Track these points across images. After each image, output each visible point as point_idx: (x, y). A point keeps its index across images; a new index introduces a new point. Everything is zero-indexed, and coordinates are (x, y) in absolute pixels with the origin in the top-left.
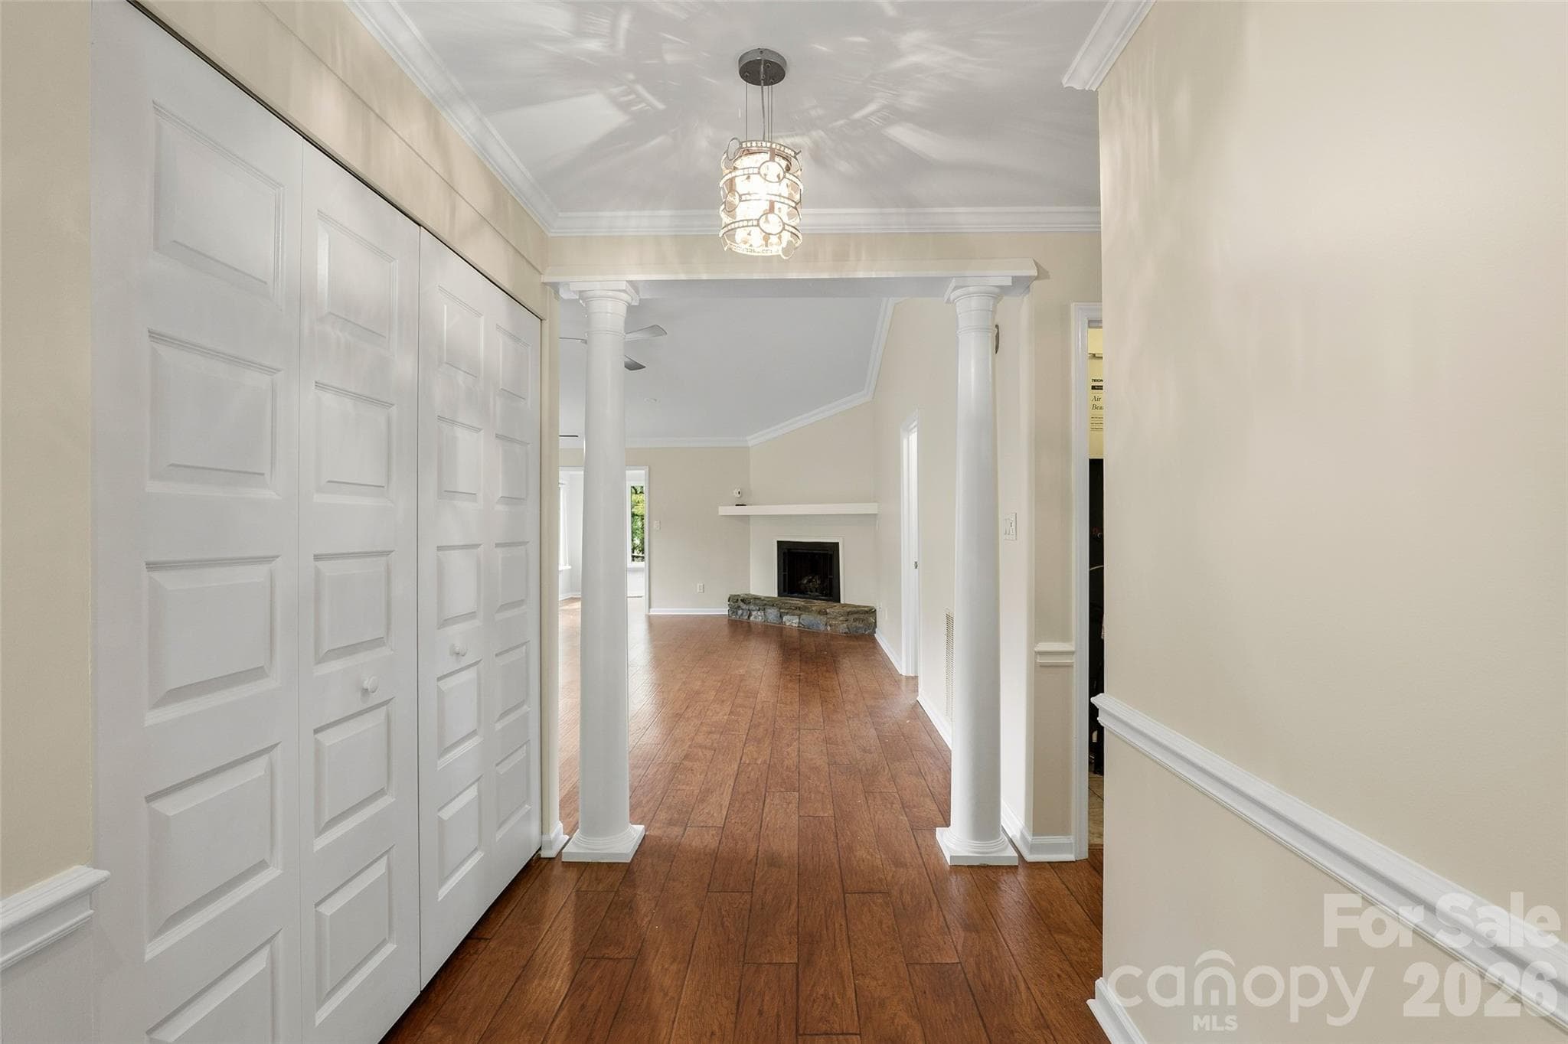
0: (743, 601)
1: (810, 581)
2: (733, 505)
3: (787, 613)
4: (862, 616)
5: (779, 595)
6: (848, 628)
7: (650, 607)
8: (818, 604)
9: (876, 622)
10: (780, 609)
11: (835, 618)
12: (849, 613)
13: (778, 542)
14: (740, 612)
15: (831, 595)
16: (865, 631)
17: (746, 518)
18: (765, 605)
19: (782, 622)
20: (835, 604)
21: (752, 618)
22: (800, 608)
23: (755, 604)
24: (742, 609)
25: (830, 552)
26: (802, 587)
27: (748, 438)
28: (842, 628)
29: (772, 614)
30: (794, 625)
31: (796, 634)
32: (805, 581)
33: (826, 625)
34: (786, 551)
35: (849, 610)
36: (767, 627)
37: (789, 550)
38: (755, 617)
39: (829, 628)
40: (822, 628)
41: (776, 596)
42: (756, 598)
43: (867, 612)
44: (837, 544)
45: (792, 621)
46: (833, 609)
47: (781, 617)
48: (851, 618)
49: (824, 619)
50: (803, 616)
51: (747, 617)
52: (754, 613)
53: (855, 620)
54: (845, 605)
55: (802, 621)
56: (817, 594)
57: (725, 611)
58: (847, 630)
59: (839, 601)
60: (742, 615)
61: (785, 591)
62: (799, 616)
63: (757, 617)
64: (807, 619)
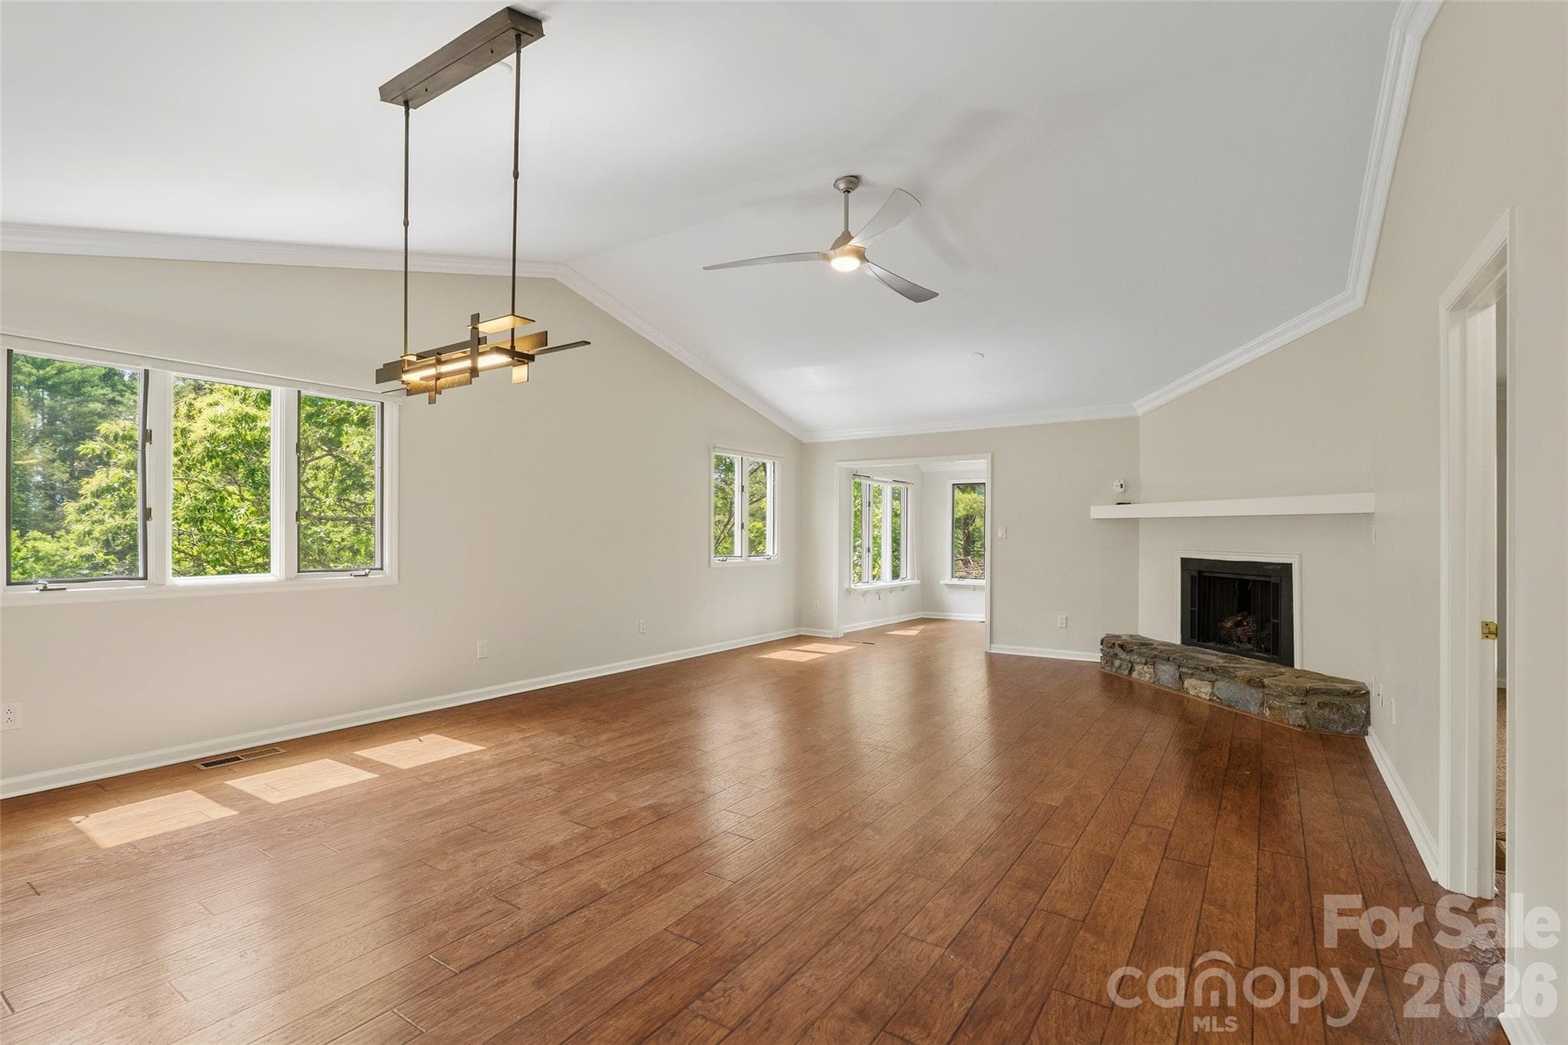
0: (1121, 646)
1: (1238, 624)
2: (1113, 504)
3: (1192, 675)
4: (1337, 700)
5: (1183, 642)
6: (1307, 719)
7: (991, 642)
8: (1251, 666)
9: (1368, 713)
10: (1179, 666)
11: (1280, 696)
12: (1308, 692)
13: (1183, 559)
14: (1117, 663)
15: (1276, 652)
16: (1344, 726)
17: (1133, 523)
18: (1155, 657)
19: (1182, 688)
20: (1283, 670)
21: (1135, 675)
22: (1213, 670)
23: (1140, 654)
24: (1121, 659)
25: (1273, 580)
26: (1223, 632)
27: (1135, 404)
28: (1295, 716)
29: (1167, 673)
30: (1203, 696)
31: (1206, 712)
32: (1229, 625)
33: (1262, 705)
34: (1196, 574)
35: (1308, 685)
36: (1157, 692)
37: (1200, 573)
38: (1140, 674)
39: (1267, 713)
40: (1254, 709)
41: (1179, 642)
42: (1146, 644)
43: (1348, 694)
44: (1288, 567)
45: (1199, 689)
46: (1276, 677)
47: (1181, 678)
48: (1314, 701)
49: (1258, 694)
50: (1219, 684)
51: (1126, 672)
52: (1138, 668)
53: (1321, 706)
54: (1304, 674)
55: (1217, 693)
56: (1250, 646)
57: (1095, 656)
58: (1304, 722)
59: (1291, 663)
60: (1120, 667)
61: (1192, 636)
62: (1213, 682)
63: (1143, 674)
64: (1226, 689)
